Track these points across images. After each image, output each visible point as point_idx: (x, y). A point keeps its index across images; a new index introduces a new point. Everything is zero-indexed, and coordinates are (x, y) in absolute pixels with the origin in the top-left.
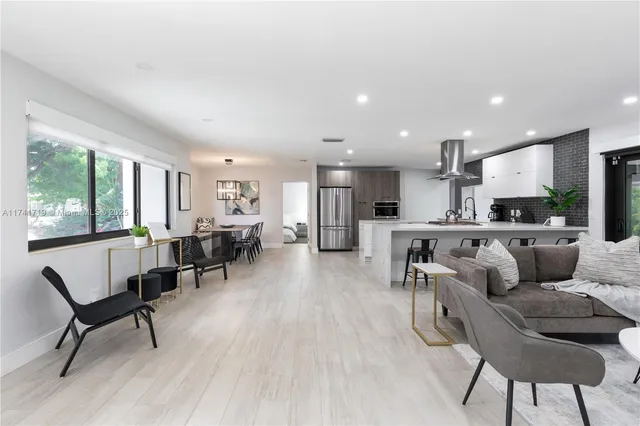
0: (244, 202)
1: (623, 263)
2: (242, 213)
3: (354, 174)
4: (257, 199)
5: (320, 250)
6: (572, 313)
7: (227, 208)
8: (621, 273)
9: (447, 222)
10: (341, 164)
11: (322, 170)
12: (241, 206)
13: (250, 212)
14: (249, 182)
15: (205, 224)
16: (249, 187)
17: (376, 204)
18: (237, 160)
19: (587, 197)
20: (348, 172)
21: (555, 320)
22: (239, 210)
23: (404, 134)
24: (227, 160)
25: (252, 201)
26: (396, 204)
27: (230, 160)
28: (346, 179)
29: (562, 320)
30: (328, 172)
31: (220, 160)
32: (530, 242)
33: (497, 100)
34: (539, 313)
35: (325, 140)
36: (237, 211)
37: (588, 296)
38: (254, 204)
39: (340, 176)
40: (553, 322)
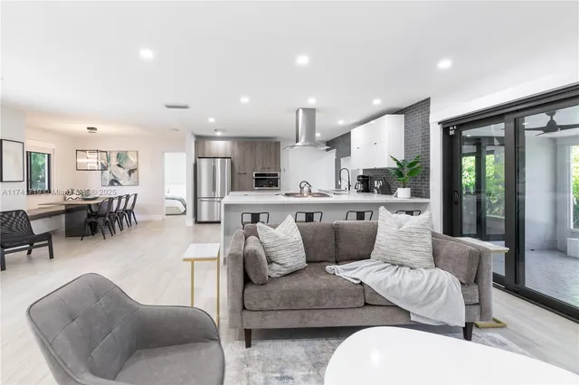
0: (121, 174)
1: (411, 242)
2: (119, 184)
3: (234, 143)
4: (136, 169)
5: (197, 222)
6: (339, 303)
7: (103, 179)
8: (410, 254)
9: (301, 194)
10: (219, 134)
11: (200, 139)
12: (118, 176)
13: (128, 183)
14: (127, 152)
15: (74, 196)
16: (126, 158)
17: (256, 175)
18: (101, 129)
19: (429, 168)
20: (228, 143)
21: (322, 312)
22: (116, 181)
23: (245, 100)
24: (89, 128)
25: (131, 172)
26: (276, 175)
27: (93, 128)
28: (226, 149)
29: (329, 312)
30: (207, 143)
31: (81, 128)
32: (367, 215)
33: (303, 60)
34: (301, 304)
35: (168, 107)
36: (114, 182)
37: (361, 283)
38: (133, 175)
39: (220, 147)
40: (317, 314)
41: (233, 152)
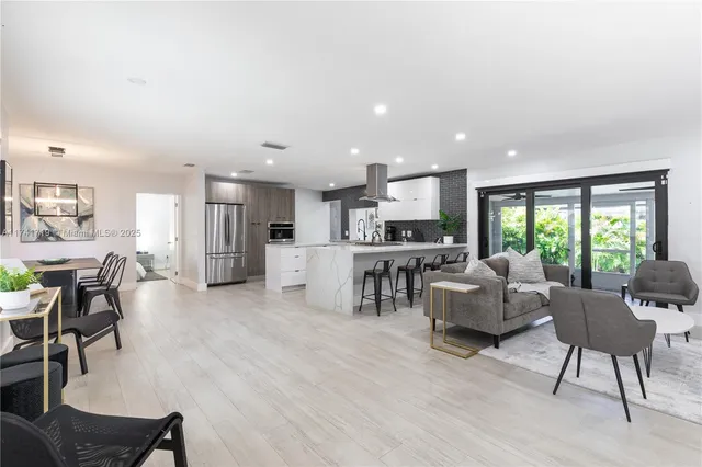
0: (63, 220)
2: (59, 239)
3: (246, 190)
4: (92, 216)
5: (209, 285)
8: (536, 274)
10: (234, 175)
11: (211, 180)
12: (57, 227)
17: (271, 225)
18: (73, 151)
19: (466, 221)
20: (240, 187)
24: (52, 149)
25: (82, 220)
26: (291, 225)
27: (61, 150)
28: (237, 196)
30: (214, 184)
31: (40, 147)
37: (538, 293)
38: (85, 224)
41: (246, 198)
